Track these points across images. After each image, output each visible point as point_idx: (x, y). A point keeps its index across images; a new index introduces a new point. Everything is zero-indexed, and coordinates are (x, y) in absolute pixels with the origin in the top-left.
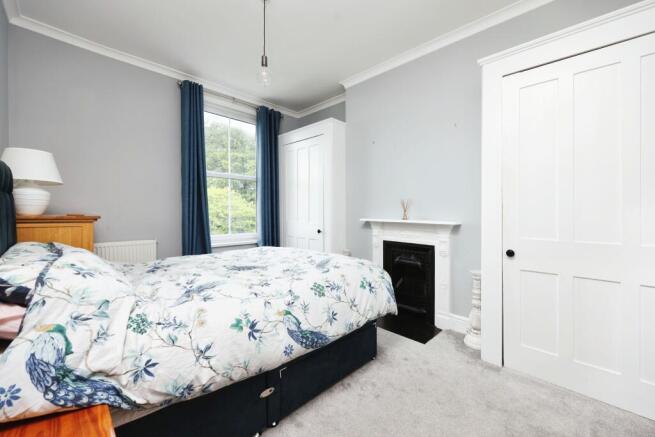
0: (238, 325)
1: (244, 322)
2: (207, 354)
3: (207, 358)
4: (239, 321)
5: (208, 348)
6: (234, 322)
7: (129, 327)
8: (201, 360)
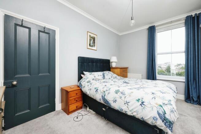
0: (138, 100)
1: (141, 100)
2: (128, 104)
3: (128, 105)
4: (139, 99)
5: (129, 103)
6: (138, 99)
7: (115, 92)
8: (126, 104)
